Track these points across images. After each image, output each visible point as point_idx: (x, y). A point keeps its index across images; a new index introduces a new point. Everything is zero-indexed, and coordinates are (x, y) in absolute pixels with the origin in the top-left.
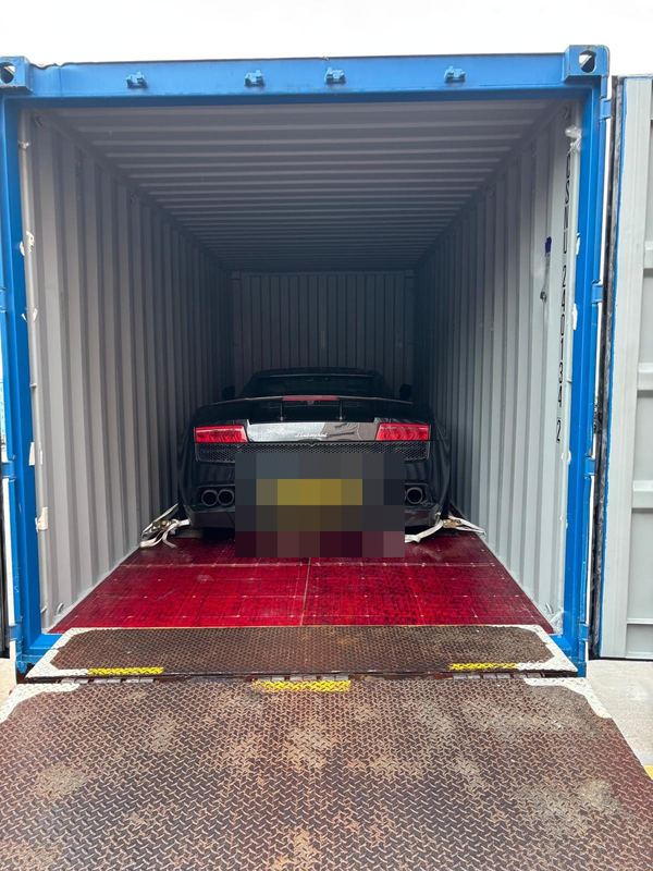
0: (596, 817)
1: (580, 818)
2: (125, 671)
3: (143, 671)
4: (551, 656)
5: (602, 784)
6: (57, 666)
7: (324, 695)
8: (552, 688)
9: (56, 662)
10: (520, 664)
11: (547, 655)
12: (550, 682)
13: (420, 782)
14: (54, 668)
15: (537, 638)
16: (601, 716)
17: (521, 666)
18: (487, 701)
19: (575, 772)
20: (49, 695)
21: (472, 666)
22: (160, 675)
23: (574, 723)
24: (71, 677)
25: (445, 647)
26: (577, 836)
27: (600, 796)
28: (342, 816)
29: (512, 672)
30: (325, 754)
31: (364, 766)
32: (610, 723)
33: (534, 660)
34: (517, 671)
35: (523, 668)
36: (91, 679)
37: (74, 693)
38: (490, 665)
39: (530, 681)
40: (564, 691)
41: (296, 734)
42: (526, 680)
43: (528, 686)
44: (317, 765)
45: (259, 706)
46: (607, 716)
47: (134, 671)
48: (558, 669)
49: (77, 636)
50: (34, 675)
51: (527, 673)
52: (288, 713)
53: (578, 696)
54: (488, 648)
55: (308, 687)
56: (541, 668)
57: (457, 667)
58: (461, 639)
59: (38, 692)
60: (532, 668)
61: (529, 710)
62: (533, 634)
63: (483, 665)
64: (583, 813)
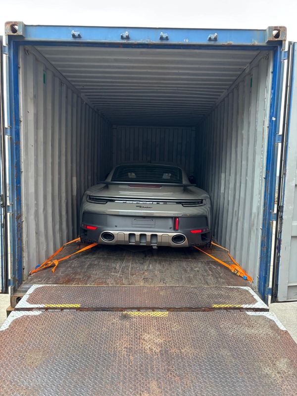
0: (285, 375)
1: (278, 375)
2: (62, 306)
3: (71, 306)
4: (257, 301)
5: (286, 360)
6: (29, 303)
7: (157, 318)
8: (259, 316)
9: (29, 301)
10: (243, 305)
11: (255, 301)
12: (258, 313)
13: (205, 359)
14: (28, 304)
15: (249, 293)
16: (282, 329)
17: (244, 306)
18: (231, 322)
19: (274, 354)
20: (28, 316)
21: (222, 306)
22: (79, 308)
23: (270, 332)
24: (37, 308)
25: (209, 296)
26: (277, 383)
27: (285, 365)
28: (171, 374)
29: (240, 309)
30: (160, 345)
31: (179, 351)
32: (286, 332)
33: (250, 303)
34: (242, 308)
35: (245, 307)
36: (47, 309)
37: (39, 316)
38: (230, 306)
39: (250, 313)
40: (264, 318)
41: (146, 336)
42: (247, 312)
43: (249, 315)
44: (157, 351)
45: (127, 323)
46: (284, 329)
47: (67, 306)
48: (261, 307)
49: (37, 288)
50: (19, 307)
51: (248, 309)
52: (141, 326)
53: (271, 320)
54: (228, 297)
55: (149, 315)
56: (253, 307)
57: (215, 306)
58: (216, 293)
59: (22, 315)
60: (249, 307)
61: (251, 326)
62: (247, 291)
63: (227, 305)
64: (278, 373)
